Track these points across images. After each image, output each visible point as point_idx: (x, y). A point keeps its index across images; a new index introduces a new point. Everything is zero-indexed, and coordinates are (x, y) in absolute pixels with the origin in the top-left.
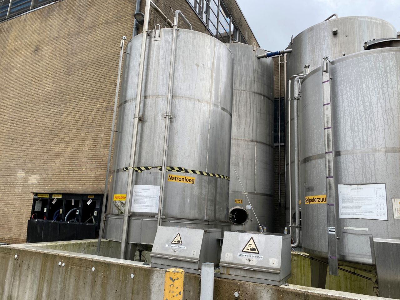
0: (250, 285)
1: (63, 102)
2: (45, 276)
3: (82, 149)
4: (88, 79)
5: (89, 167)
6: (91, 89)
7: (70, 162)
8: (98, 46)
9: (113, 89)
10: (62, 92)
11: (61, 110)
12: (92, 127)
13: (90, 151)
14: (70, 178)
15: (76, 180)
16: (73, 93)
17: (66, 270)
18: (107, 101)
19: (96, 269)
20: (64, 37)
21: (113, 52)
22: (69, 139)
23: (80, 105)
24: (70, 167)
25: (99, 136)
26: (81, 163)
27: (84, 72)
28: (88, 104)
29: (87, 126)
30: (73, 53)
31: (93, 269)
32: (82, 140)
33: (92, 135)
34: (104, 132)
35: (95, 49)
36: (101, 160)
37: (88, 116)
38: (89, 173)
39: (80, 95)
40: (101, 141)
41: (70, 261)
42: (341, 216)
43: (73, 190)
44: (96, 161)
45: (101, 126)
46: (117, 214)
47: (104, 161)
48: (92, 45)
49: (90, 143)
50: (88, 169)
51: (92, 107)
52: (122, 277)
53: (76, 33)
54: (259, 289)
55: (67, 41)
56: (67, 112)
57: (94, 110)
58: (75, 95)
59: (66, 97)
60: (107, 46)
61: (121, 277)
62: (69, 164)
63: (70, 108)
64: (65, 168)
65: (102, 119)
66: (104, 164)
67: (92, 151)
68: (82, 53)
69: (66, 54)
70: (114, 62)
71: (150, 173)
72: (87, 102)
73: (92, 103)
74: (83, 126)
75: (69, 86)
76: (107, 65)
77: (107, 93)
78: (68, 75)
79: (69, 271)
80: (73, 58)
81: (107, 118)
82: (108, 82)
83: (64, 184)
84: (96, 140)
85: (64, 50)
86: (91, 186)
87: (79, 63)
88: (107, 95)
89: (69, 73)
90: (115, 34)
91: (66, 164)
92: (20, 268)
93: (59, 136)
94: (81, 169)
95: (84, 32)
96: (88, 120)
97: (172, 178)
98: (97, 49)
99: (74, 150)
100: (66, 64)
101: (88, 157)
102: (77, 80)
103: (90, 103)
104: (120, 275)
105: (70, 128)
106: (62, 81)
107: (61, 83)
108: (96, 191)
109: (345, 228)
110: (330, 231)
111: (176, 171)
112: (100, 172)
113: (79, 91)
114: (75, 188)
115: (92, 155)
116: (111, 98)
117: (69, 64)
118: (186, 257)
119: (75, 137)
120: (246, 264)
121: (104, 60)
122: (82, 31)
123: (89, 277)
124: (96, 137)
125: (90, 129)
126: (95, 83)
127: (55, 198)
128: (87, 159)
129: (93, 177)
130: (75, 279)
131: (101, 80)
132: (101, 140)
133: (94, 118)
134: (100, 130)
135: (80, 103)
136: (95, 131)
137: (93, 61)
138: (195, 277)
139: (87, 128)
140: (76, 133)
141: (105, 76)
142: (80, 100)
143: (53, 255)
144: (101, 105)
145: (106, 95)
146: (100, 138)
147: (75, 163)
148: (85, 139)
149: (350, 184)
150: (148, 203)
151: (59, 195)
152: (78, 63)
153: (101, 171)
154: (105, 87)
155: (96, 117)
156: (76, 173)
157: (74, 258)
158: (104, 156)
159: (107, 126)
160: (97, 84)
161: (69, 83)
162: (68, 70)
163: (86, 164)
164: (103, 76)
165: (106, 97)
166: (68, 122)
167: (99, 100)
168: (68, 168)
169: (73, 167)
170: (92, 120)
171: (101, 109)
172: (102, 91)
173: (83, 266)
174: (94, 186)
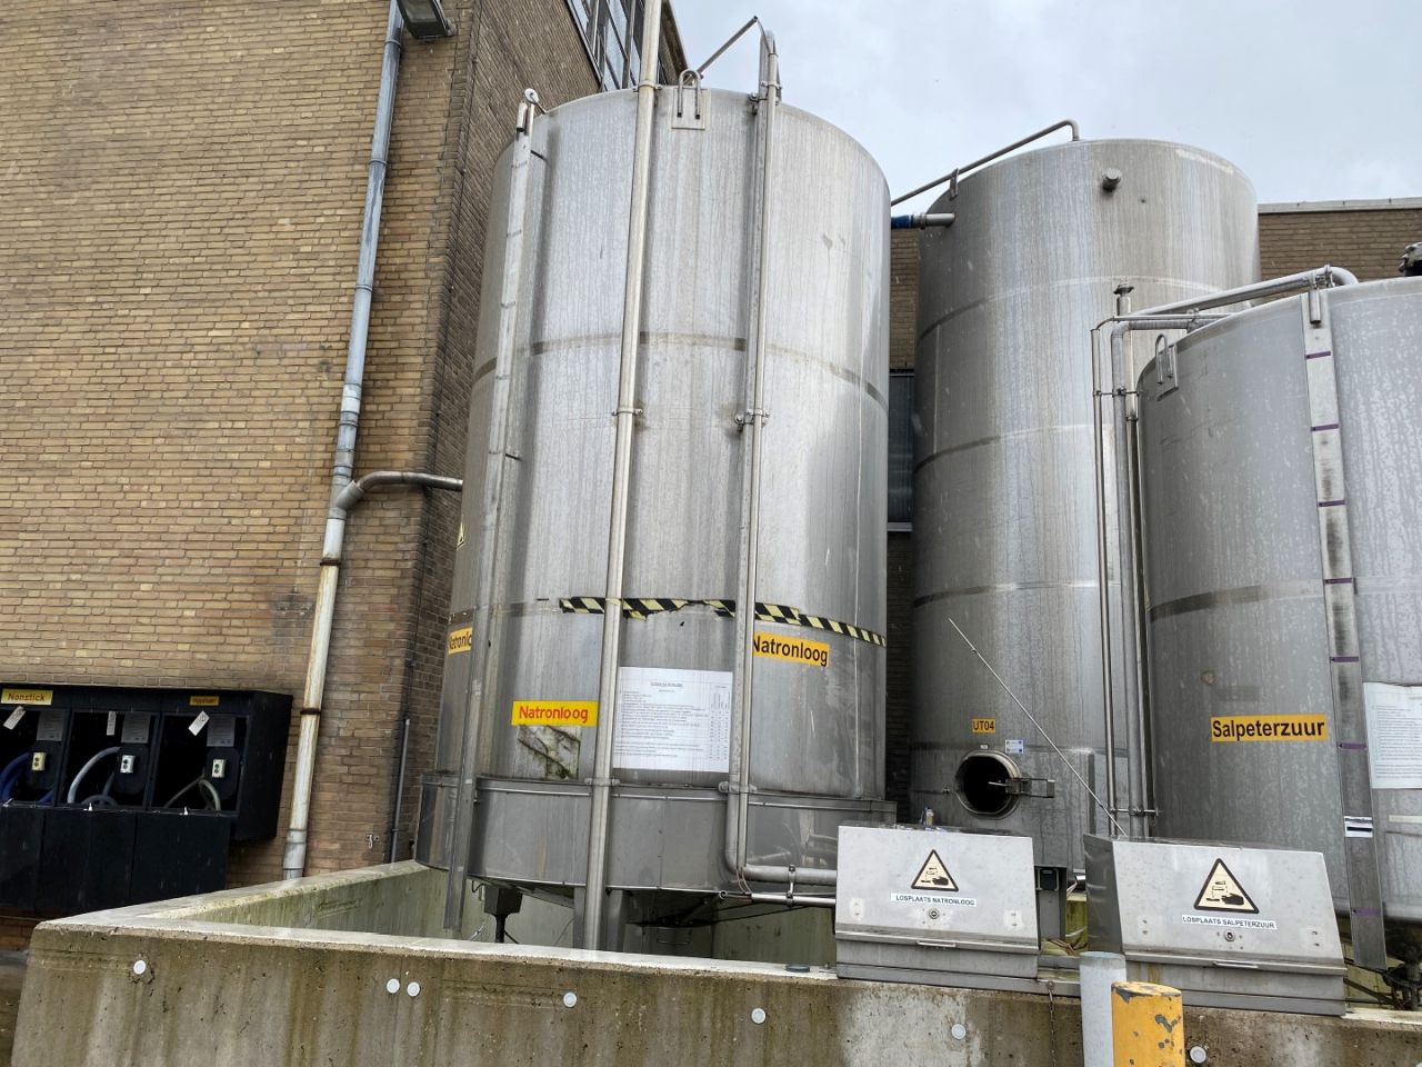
0: (1242, 1020)
1: (33, 301)
2: (313, 1042)
3: (134, 504)
4: (165, 218)
5: (169, 579)
6: (177, 261)
7: (72, 552)
8: (211, 87)
9: (285, 272)
10: (28, 258)
11: (23, 330)
12: (185, 418)
13: (174, 512)
14: (72, 619)
15: (106, 628)
16: (88, 268)
17: (431, 1013)
18: (257, 317)
19: (580, 998)
20: (39, 26)
21: (284, 123)
22: (66, 457)
23: (124, 320)
24: (74, 577)
25: (222, 456)
26: (132, 561)
27: (142, 185)
28: (164, 319)
29: (161, 409)
30: (86, 102)
31: (570, 999)
32: (134, 464)
33: (187, 449)
34: (244, 440)
35: (199, 101)
36: (232, 554)
37: (164, 371)
38: (174, 604)
39: (122, 277)
40: (232, 477)
41: (446, 975)
42: (1377, 783)
43: (91, 670)
44: (206, 554)
45: (231, 417)
46: (541, 779)
47: (243, 558)
48: (184, 82)
49: (176, 480)
50: (164, 588)
51: (186, 334)
52: (714, 1024)
53: (99, 18)
54: (1277, 1030)
55: (53, 46)
56: (55, 344)
57: (197, 348)
58: (99, 277)
59: (51, 279)
60: (257, 98)
61: (706, 1023)
62: (71, 564)
63: (72, 329)
64: (48, 577)
65: (235, 386)
66: (247, 571)
67: (183, 516)
68: (134, 105)
69: (50, 97)
70: (292, 164)
71: (682, 624)
72: (158, 312)
73: (183, 319)
74: (139, 410)
75: (65, 236)
76: (257, 173)
77: (260, 287)
78: (58, 189)
79: (445, 1017)
80: (86, 121)
81: (260, 385)
82: (265, 243)
83: (44, 644)
84: (207, 472)
85: (41, 78)
86: (180, 656)
87: (117, 144)
88: (260, 295)
89: (66, 182)
90: (296, 56)
91: (50, 561)
92: (169, 1014)
93: (14, 442)
94: (131, 587)
95: (143, 21)
96: (164, 387)
97: (761, 645)
98: (209, 100)
99: (96, 504)
100: (47, 142)
101: (164, 537)
102: (105, 213)
103: (176, 319)
104: (699, 1016)
105: (74, 411)
106: (27, 210)
107: (23, 217)
108: (204, 679)
109: (1392, 818)
110: (1350, 829)
111: (772, 619)
112: (225, 599)
113: (117, 262)
114: (97, 661)
115: (187, 529)
116: (276, 309)
117: (64, 141)
118: (984, 938)
119: (102, 450)
120: (1218, 949)
121: (245, 153)
122: (132, 15)
123: (553, 1034)
124: (204, 456)
125: (173, 425)
126: (198, 239)
127: (17, 705)
128: (160, 545)
129: (191, 621)
130: (479, 1044)
131: (226, 231)
132: (230, 472)
133: (197, 379)
134: (226, 432)
135: (121, 312)
136: (202, 433)
137: (189, 148)
138: (1031, 1005)
139: (164, 418)
140: (106, 433)
141: (250, 215)
142: (125, 298)
143: (350, 952)
144: (228, 333)
145: (256, 292)
146: (227, 465)
147: (101, 561)
148: (151, 464)
149: (1405, 680)
150: (681, 734)
151: (38, 693)
152: (110, 144)
153: (230, 597)
154: (247, 258)
155: (205, 379)
156: (107, 603)
157: (466, 960)
158: (245, 537)
159: (256, 417)
160: (211, 245)
161: (65, 222)
162: (58, 169)
163: (157, 566)
164: (238, 216)
165: (254, 303)
166: (64, 388)
167: (220, 311)
168: (64, 578)
169: (86, 578)
170: (188, 386)
171: (228, 348)
172: (231, 273)
173: (515, 989)
174: (198, 656)
